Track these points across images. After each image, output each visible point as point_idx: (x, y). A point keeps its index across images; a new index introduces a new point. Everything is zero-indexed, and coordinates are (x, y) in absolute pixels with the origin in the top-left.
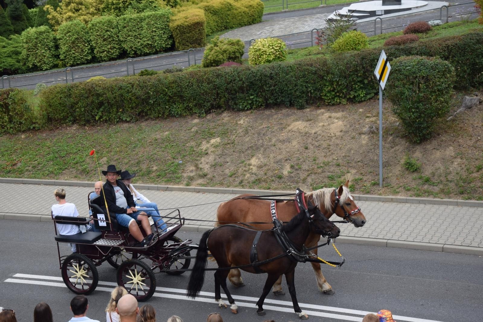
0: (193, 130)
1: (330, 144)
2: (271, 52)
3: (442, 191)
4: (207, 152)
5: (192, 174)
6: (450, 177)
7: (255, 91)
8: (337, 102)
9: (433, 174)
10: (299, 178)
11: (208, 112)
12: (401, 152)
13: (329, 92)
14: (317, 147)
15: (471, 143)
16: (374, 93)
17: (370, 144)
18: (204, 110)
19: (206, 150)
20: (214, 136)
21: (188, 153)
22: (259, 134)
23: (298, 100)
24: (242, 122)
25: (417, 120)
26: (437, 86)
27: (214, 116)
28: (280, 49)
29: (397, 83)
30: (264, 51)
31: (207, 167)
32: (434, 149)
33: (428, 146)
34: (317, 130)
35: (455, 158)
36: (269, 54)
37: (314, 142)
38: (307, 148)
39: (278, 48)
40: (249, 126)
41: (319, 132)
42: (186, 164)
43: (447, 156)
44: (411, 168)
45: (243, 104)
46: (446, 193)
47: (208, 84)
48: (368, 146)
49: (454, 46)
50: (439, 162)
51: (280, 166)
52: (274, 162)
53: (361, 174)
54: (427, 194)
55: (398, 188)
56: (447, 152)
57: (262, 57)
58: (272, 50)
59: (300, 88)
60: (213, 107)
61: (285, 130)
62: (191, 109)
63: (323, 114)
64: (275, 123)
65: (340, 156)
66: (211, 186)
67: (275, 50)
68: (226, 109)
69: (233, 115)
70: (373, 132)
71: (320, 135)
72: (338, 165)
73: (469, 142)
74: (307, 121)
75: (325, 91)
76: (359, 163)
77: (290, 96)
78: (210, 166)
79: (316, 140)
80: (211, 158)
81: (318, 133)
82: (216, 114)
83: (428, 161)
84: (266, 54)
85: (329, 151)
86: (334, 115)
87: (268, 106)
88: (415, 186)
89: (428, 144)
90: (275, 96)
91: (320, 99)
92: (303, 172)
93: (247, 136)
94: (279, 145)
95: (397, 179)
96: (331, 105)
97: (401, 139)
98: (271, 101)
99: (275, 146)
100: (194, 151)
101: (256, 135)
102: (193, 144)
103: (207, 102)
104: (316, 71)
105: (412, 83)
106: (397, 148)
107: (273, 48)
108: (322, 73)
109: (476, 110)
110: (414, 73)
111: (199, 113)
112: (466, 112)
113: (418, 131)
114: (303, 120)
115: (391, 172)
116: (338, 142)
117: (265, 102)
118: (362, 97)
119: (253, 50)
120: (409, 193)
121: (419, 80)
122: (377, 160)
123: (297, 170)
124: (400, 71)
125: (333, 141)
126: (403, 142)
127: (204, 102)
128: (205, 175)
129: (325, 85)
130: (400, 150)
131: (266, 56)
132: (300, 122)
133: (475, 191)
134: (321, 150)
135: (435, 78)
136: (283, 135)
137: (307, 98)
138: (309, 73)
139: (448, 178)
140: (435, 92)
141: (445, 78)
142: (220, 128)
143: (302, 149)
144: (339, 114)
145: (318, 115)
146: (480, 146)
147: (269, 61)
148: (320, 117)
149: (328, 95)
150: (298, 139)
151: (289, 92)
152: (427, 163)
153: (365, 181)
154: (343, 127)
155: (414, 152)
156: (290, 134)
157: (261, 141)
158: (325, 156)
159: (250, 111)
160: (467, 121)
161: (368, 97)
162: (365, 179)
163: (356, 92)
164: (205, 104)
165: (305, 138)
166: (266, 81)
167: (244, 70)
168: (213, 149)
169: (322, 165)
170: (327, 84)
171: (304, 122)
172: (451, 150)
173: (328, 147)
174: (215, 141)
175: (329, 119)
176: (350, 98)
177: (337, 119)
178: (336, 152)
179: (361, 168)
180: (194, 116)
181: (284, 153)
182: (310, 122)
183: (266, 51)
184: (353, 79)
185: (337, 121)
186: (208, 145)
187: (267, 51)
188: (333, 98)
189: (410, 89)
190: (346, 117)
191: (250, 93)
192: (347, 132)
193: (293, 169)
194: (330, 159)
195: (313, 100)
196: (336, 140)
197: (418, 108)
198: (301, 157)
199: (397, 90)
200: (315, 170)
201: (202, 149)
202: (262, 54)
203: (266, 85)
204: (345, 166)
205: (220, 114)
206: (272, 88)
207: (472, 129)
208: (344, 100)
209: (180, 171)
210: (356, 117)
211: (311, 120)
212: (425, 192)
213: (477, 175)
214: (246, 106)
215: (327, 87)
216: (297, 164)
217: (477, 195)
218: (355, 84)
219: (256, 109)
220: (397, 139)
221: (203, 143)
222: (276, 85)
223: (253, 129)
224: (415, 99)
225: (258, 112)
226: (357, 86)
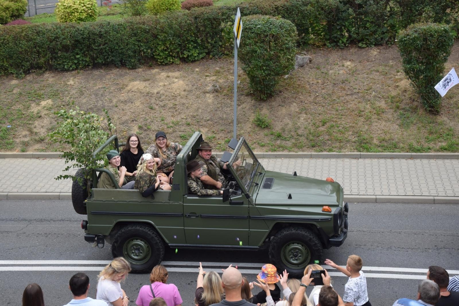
0: (15, 92)
1: (176, 104)
2: (84, 10)
3: (295, 145)
4: (39, 115)
5: (26, 140)
6: (300, 132)
7: (81, 50)
8: (170, 61)
9: (283, 130)
10: (150, 139)
11: (27, 72)
12: (249, 109)
13: (163, 51)
14: (162, 107)
15: (311, 99)
16: (206, 53)
17: (216, 103)
18: (22, 70)
19: (38, 113)
20: (43, 98)
21: (16, 117)
22: (96, 95)
23: (129, 60)
24: (71, 82)
25: (267, 78)
26: (284, 44)
27: (35, 76)
28: (92, 7)
29: (248, 41)
30: (75, 9)
31: (44, 131)
32: (280, 105)
33: (274, 103)
34: (159, 89)
35: (300, 113)
36: (81, 12)
37: (158, 102)
38: (152, 109)
39: (89, 6)
40: (82, 87)
41: (162, 91)
42: (17, 129)
43: (293, 112)
44: (261, 124)
45: (68, 64)
46: (298, 146)
47: (28, 41)
48: (215, 105)
49: (283, 7)
50: (286, 118)
51: (127, 127)
52: (119, 124)
53: (213, 132)
54: (281, 149)
55: (252, 145)
56: (291, 108)
57: (73, 14)
58: (84, 8)
59: (133, 47)
60: (32, 67)
61: (124, 90)
62: (6, 69)
63: (159, 74)
64: (110, 83)
65: (188, 116)
66: (52, 151)
67: (87, 7)
68: (46, 70)
69: (57, 76)
70: (217, 91)
71: (163, 95)
72: (189, 125)
73: (309, 98)
74: (145, 81)
75: (158, 50)
76: (209, 122)
77: (121, 55)
78: (46, 130)
79: (160, 100)
80: (46, 121)
81: (161, 93)
82: (36, 74)
83: (276, 117)
84: (77, 12)
85: (176, 111)
86: (170, 74)
87: (96, 66)
88: (268, 142)
89: (273, 101)
90: (104, 56)
91: (153, 58)
92: (153, 133)
93: (83, 97)
94: (122, 106)
95: (249, 136)
96: (163, 64)
97: (246, 97)
98: (100, 61)
99: (117, 106)
100: (23, 114)
101: (93, 96)
102: (19, 107)
103: (26, 61)
104: (149, 30)
105: (263, 42)
106: (244, 105)
107: (85, 6)
108: (155, 32)
109: (307, 68)
110: (265, 31)
111: (17, 74)
112: (300, 70)
113: (265, 89)
114: (140, 80)
115: (242, 128)
116: (184, 101)
117: (92, 61)
118: (195, 56)
119: (63, 7)
120: (265, 149)
121: (269, 38)
122: (226, 118)
123: (146, 130)
124: (250, 29)
125: (178, 100)
126: (249, 99)
127: (22, 61)
128: (43, 140)
129: (158, 44)
130: (247, 108)
131: (78, 14)
132: (138, 82)
133: (325, 144)
134: (167, 110)
135: (283, 36)
136: (123, 96)
137: (139, 57)
138: (142, 32)
139: (298, 132)
140: (283, 50)
141: (290, 36)
142: (49, 90)
143: (147, 110)
144: (177, 74)
145: (154, 75)
146: (320, 102)
147: (81, 19)
148: (157, 77)
149: (161, 54)
150: (139, 100)
151: (120, 51)
152: (276, 119)
153: (219, 139)
154: (186, 86)
155: (261, 110)
156: (130, 94)
157: (100, 102)
158: (172, 116)
159: (76, 72)
160: (302, 79)
161: (201, 56)
162: (218, 137)
163: (189, 51)
164: (24, 63)
165: (147, 98)
166: (94, 39)
167: (68, 28)
168: (46, 112)
169: (171, 125)
170: (160, 43)
171: (142, 82)
172: (295, 106)
173: (174, 106)
174: (46, 103)
175: (168, 79)
176: (183, 58)
177: (176, 78)
178: (183, 112)
179: (212, 127)
180: (10, 77)
181: (129, 113)
182: (149, 82)
183: (77, 9)
184: (186, 38)
185: (177, 80)
186: (39, 108)
187: (79, 9)
188: (166, 58)
189: (262, 47)
190: (184, 77)
191: (76, 52)
192: (190, 91)
193: (141, 129)
194: (179, 119)
195: (145, 60)
196: (181, 99)
197: (268, 66)
198: (148, 118)
199: (248, 48)
200: (165, 129)
201: (33, 112)
202: (73, 11)
203: (94, 44)
204: (195, 125)
205: (42, 74)
206: (101, 47)
207: (308, 86)
208: (176, 60)
209: (10, 137)
210: (195, 77)
211: (149, 80)
212: (279, 147)
213: (323, 129)
214: (71, 66)
215: (160, 46)
216: (146, 125)
217: (327, 148)
218: (189, 43)
219: (81, 69)
220: (243, 97)
221: (33, 105)
222: (106, 43)
223: (88, 90)
224: (266, 57)
225: (86, 73)
226: (190, 45)
